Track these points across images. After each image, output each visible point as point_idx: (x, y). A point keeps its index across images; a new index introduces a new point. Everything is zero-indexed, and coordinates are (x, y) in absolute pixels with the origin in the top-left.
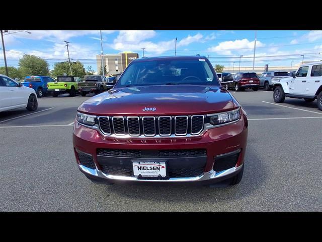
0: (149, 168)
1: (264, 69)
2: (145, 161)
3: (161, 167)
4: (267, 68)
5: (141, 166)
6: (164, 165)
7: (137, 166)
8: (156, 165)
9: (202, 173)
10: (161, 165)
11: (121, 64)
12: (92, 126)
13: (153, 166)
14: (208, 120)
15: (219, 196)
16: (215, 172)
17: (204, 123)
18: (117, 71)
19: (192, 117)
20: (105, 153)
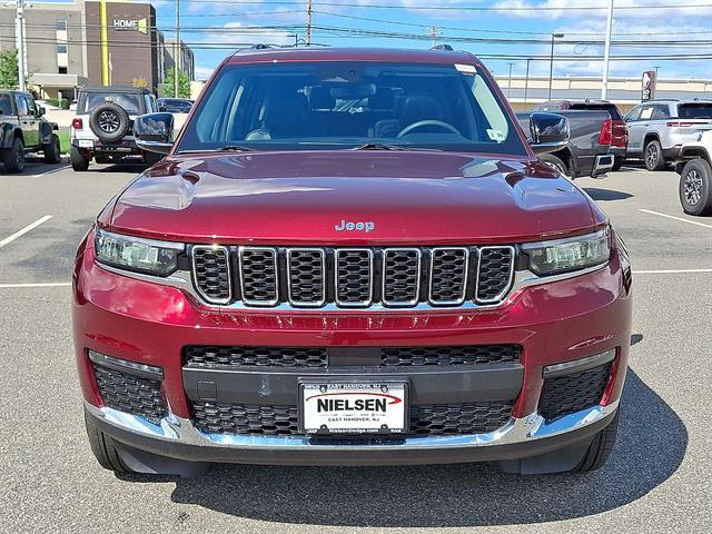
0: (351, 405)
1: (638, 87)
2: (343, 381)
3: (389, 400)
4: (650, 87)
5: (329, 398)
6: (400, 393)
7: (315, 401)
8: (374, 393)
9: (507, 418)
10: (392, 392)
11: (80, 43)
12: (164, 276)
13: (364, 398)
14: (524, 261)
15: (546, 505)
16: (541, 418)
17: (515, 269)
18: (63, 70)
19: (480, 251)
20: (210, 359)
